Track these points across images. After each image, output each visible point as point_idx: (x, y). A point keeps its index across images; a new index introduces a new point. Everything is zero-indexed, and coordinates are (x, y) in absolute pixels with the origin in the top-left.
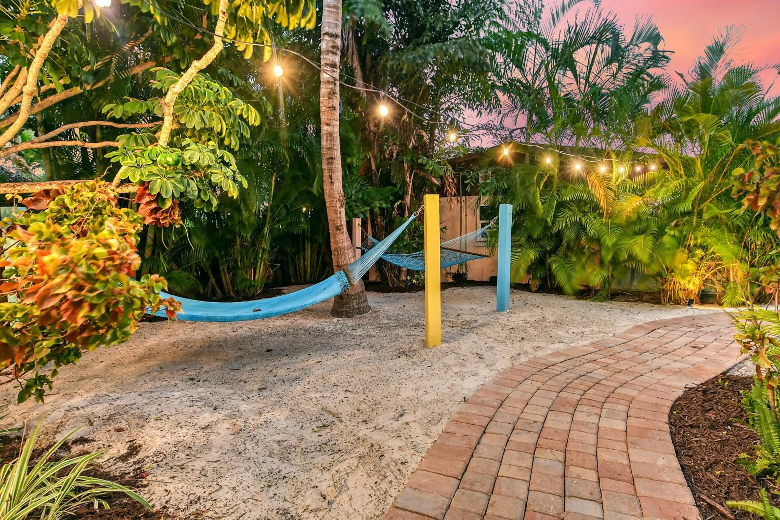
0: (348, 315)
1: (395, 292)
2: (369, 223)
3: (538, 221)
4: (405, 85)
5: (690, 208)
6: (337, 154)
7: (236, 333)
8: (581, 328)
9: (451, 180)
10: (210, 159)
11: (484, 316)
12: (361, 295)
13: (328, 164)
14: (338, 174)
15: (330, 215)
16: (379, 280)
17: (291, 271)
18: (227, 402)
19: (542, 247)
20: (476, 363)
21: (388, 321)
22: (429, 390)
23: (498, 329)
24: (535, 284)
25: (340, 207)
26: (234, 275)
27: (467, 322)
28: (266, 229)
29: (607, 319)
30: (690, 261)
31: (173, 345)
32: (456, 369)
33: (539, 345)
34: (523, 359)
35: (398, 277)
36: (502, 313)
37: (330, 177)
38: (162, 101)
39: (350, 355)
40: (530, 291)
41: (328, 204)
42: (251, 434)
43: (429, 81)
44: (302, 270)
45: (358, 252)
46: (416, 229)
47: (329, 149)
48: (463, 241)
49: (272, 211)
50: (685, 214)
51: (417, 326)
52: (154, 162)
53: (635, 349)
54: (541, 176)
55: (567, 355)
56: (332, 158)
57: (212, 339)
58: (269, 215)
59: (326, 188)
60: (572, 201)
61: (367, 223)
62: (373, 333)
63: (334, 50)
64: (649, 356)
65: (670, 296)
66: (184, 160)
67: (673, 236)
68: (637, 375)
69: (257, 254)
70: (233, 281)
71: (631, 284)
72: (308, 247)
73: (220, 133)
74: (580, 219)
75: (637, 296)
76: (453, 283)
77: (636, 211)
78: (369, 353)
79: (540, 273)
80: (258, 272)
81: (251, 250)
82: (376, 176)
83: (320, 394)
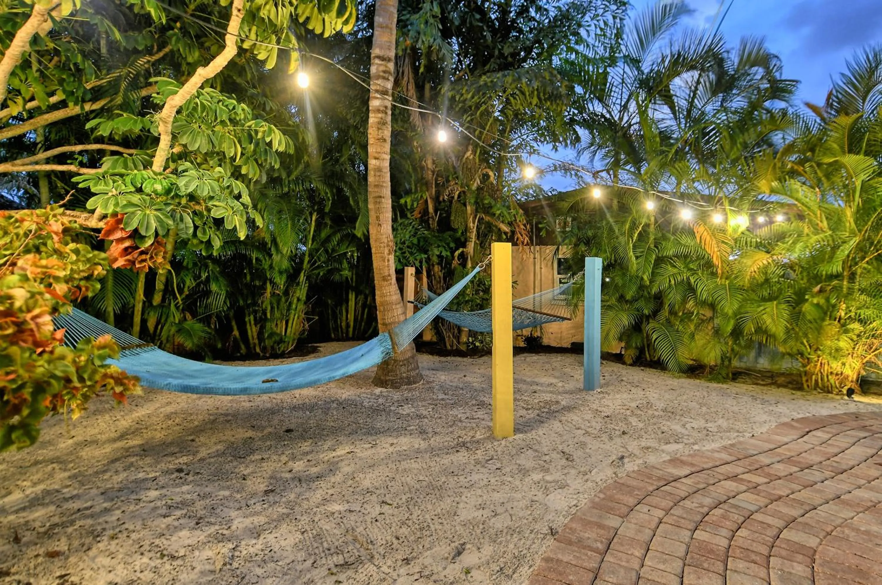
0: (395, 385)
1: (454, 356)
2: (425, 273)
3: (631, 277)
4: (469, 119)
5: (840, 269)
6: (387, 192)
7: (252, 404)
8: (703, 421)
9: (522, 227)
10: (212, 188)
11: (567, 396)
12: (411, 360)
13: (375, 203)
14: (388, 215)
15: (376, 263)
16: (435, 339)
17: (331, 324)
18: (218, 511)
19: (638, 311)
20: (564, 467)
21: (444, 396)
22: (500, 510)
23: (589, 416)
24: (630, 355)
25: (389, 254)
26: (262, 328)
27: (546, 403)
28: (302, 274)
29: (736, 409)
30: (844, 337)
31: (168, 417)
32: (536, 476)
33: (649, 444)
34: (630, 466)
35: (458, 338)
36: (591, 392)
37: (378, 218)
38: (157, 117)
39: (392, 444)
40: (624, 363)
41: (373, 250)
42: (238, 572)
43: (497, 114)
44: (344, 324)
45: (410, 306)
46: (481, 282)
47: (376, 186)
48: (537, 299)
49: (311, 255)
50: (831, 277)
51: (482, 405)
52: (140, 190)
53: (789, 460)
54: (634, 226)
55: (692, 465)
56: (380, 197)
57: (220, 411)
58: (307, 259)
59: (373, 232)
60: (676, 256)
61: (422, 273)
62: (425, 413)
63: (386, 75)
64: (816, 475)
65: (816, 381)
66: (178, 188)
67: (818, 305)
68: (808, 508)
69: (290, 304)
70: (260, 334)
71: (756, 361)
72: (352, 297)
73: (233, 159)
74: (688, 279)
75: (768, 377)
76: (525, 348)
77: (764, 271)
78: (418, 443)
79: (636, 341)
80: (290, 325)
81: (283, 299)
82: (434, 220)
83: (346, 506)
